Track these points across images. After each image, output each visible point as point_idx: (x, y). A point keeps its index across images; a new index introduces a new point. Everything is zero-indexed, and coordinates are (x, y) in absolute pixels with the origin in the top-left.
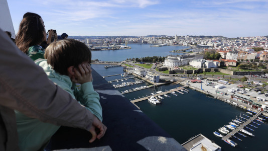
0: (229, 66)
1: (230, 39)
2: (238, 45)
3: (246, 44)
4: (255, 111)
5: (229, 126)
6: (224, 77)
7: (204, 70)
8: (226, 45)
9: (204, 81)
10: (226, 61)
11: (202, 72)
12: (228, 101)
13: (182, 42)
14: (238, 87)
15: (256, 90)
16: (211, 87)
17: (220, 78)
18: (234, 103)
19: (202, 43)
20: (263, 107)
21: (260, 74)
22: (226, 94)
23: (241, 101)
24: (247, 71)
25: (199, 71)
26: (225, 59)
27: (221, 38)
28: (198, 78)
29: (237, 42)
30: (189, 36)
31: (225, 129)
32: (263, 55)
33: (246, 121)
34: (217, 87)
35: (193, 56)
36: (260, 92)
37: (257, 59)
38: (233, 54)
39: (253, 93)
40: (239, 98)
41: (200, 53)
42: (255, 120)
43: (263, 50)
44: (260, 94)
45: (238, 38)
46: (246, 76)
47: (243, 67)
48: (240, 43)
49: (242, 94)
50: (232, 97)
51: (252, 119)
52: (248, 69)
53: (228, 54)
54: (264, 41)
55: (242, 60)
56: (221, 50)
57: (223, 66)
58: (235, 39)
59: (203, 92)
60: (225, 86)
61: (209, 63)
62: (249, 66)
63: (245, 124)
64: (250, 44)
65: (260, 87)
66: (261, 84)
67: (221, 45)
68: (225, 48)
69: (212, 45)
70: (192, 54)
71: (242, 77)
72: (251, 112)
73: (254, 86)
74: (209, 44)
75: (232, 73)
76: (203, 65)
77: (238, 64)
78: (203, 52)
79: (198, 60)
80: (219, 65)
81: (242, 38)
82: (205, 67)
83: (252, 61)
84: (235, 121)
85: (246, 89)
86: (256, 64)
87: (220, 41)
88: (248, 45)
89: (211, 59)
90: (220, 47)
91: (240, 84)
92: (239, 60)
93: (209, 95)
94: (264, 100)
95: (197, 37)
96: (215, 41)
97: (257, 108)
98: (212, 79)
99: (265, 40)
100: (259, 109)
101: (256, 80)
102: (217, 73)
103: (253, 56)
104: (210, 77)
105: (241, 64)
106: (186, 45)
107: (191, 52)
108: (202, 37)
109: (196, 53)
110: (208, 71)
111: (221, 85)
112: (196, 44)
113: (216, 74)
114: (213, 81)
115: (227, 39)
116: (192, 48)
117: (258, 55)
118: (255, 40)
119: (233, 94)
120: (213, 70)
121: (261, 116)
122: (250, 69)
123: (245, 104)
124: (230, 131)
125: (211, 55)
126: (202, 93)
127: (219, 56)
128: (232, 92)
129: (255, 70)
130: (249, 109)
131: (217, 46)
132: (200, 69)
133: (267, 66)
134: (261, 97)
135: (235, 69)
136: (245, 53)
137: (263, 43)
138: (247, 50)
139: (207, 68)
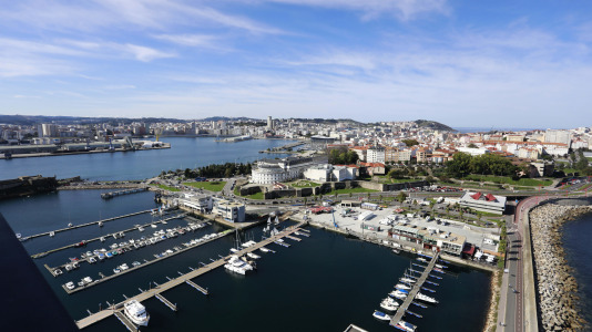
0: (375, 174)
1: (366, 125)
2: (381, 135)
3: (391, 134)
4: (429, 254)
5: (395, 294)
6: (371, 196)
7: (333, 186)
8: (362, 136)
9: (338, 206)
10: (367, 165)
11: (329, 191)
12: (386, 243)
13: (282, 131)
14: (395, 213)
15: (423, 214)
16: (351, 219)
17: (364, 199)
18: (395, 245)
19: (321, 133)
20: (440, 244)
21: (421, 184)
22: (379, 230)
23: (405, 238)
24: (403, 181)
25: (324, 190)
26: (365, 161)
27: (351, 124)
28: (324, 203)
29: (377, 130)
30: (296, 120)
31: (390, 300)
32: (419, 153)
33: (419, 275)
34: (361, 217)
35: (308, 160)
36: (428, 218)
37: (413, 159)
38: (377, 154)
39: (421, 222)
40: (401, 235)
41: (319, 152)
42: (433, 272)
43: (417, 143)
44: (430, 220)
45: (377, 124)
46: (403, 191)
47: (396, 175)
48: (383, 132)
49: (405, 225)
50: (391, 233)
51: (428, 269)
52: (402, 178)
53: (370, 152)
54: (415, 130)
55: (393, 162)
56: (356, 145)
57: (364, 175)
58: (374, 125)
59: (339, 230)
60: (375, 213)
61: (341, 172)
62: (406, 172)
63: (421, 281)
64: (398, 134)
65: (427, 209)
66: (427, 203)
67: (354, 136)
68: (362, 141)
69: (337, 136)
70: (305, 155)
71: (396, 193)
73: (418, 208)
74: (333, 135)
75: (381, 187)
76: (330, 177)
77: (387, 169)
78: (325, 150)
79: (320, 166)
80: (357, 174)
81: (383, 124)
82: (334, 179)
83: (406, 162)
84: (404, 280)
85: (409, 215)
86: (413, 169)
87: (350, 129)
88: (395, 135)
89: (341, 163)
90: (352, 139)
91: (397, 207)
92: (387, 163)
93: (350, 236)
94: (438, 231)
95: (310, 120)
96: (342, 130)
97: (430, 247)
98: (350, 202)
99: (414, 127)
100: (434, 248)
101: (420, 196)
102: (356, 189)
103: (405, 155)
104: (346, 198)
105: (392, 170)
106: (291, 137)
107: (302, 151)
108: (319, 121)
109: (312, 152)
110: (340, 186)
111: (368, 213)
112: (309, 135)
113: (355, 192)
114: (353, 205)
115: (362, 125)
116: (302, 143)
117: (413, 152)
118: (403, 127)
119: (390, 227)
120: (348, 184)
121: (439, 261)
122: (406, 178)
123: (412, 243)
124: (400, 301)
125: (342, 156)
126: (337, 233)
127: (355, 157)
128: (389, 224)
129: (413, 180)
130: (420, 252)
131: (348, 139)
132: (325, 185)
133: (429, 171)
134: (432, 226)
135: (385, 179)
136: (395, 149)
137: (415, 133)
138: (396, 144)
139: (338, 181)
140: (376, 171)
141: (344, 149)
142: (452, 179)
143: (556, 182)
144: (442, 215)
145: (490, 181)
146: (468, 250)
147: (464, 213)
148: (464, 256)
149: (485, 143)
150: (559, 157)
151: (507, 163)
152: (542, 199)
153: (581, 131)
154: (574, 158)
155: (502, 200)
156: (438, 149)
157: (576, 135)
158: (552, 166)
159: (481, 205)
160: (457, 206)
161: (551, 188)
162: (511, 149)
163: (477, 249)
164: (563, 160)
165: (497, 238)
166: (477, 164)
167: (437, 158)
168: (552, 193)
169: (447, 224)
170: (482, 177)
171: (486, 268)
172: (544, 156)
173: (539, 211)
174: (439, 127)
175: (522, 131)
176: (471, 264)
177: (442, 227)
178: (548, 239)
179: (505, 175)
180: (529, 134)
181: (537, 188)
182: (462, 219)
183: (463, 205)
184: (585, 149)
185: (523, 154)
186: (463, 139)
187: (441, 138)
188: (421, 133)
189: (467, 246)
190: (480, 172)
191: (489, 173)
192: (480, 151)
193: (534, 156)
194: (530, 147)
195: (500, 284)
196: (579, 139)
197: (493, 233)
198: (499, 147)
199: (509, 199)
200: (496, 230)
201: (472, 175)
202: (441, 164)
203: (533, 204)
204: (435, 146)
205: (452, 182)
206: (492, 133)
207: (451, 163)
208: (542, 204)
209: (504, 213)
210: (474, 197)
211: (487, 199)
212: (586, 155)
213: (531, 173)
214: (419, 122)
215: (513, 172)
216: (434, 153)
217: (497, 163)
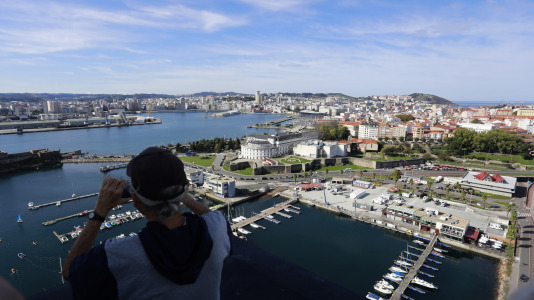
0: (367, 151)
1: (356, 100)
2: (373, 110)
3: (384, 109)
4: (427, 236)
5: (391, 276)
6: (363, 174)
7: (323, 162)
8: (353, 111)
9: (327, 185)
10: (359, 141)
11: (319, 167)
12: (379, 223)
13: (270, 106)
14: (389, 192)
15: (420, 194)
16: (343, 197)
17: (356, 177)
18: (390, 226)
19: (310, 108)
20: (439, 226)
21: (418, 162)
22: (372, 209)
23: (400, 219)
24: (398, 159)
25: (314, 166)
26: (356, 137)
27: (341, 98)
28: (314, 180)
29: (369, 104)
30: (284, 95)
31: (385, 283)
32: (416, 129)
33: (416, 259)
34: (353, 196)
35: (298, 135)
36: (425, 198)
37: (409, 135)
38: (370, 129)
39: (417, 202)
40: (396, 215)
41: (309, 128)
42: (431, 256)
43: (414, 119)
44: (427, 201)
45: (369, 98)
46: (398, 168)
47: (391, 152)
48: (375, 106)
49: (401, 205)
50: (385, 214)
51: (426, 253)
52: (397, 155)
53: (362, 128)
54: (410, 104)
55: (387, 139)
56: (347, 120)
57: (355, 152)
58: (366, 99)
59: (330, 208)
60: (368, 191)
61: (332, 148)
62: (401, 149)
63: (418, 265)
65: (424, 188)
66: (424, 182)
67: (343, 111)
68: (353, 116)
69: (327, 111)
70: (294, 130)
71: (392, 170)
73: (414, 187)
74: (323, 110)
75: (374, 164)
76: (320, 153)
77: (380, 146)
78: (314, 125)
79: (310, 141)
80: (349, 150)
81: (375, 98)
82: (324, 155)
83: (402, 139)
84: (400, 262)
85: (405, 195)
86: (408, 146)
87: (340, 103)
88: (388, 110)
89: (332, 139)
90: (342, 114)
91: (391, 186)
92: (380, 139)
93: (341, 215)
94: (437, 213)
95: (298, 95)
96: (332, 104)
97: (428, 229)
98: (341, 180)
99: (410, 101)
100: (433, 231)
101: (415, 175)
102: (347, 166)
103: (400, 131)
104: (337, 175)
105: (386, 147)
106: (279, 111)
107: (291, 126)
108: (307, 95)
109: (300, 127)
110: (330, 163)
111: (360, 191)
112: (297, 110)
114: (344, 183)
115: (353, 100)
116: (291, 118)
117: (409, 128)
118: (397, 100)
119: (384, 206)
120: (339, 161)
121: (438, 244)
122: (401, 156)
123: (408, 224)
124: (396, 285)
125: (332, 131)
126: (328, 211)
127: (345, 135)
128: (382, 203)
129: (409, 157)
130: (416, 234)
131: (338, 114)
132: (315, 162)
133: (427, 148)
134: (430, 207)
135: (378, 156)
136: (389, 125)
137: (410, 107)
138: (389, 119)
139: (329, 157)
140: (369, 148)
141: (335, 124)
142: (453, 157)
144: (440, 196)
145: (497, 159)
146: (471, 235)
147: (467, 194)
148: (466, 240)
149: (491, 118)
151: (518, 141)
155: (511, 182)
159: (485, 186)
160: (458, 186)
162: (523, 124)
163: (481, 233)
165: (506, 223)
166: (482, 142)
167: (435, 135)
169: (447, 205)
170: (488, 155)
171: (492, 255)
174: (438, 101)
176: (474, 249)
177: (442, 208)
179: (515, 153)
182: (464, 200)
183: (465, 185)
186: (464, 114)
187: (440, 113)
188: (417, 108)
189: (470, 230)
190: (485, 150)
191: (495, 150)
192: (486, 127)
195: (509, 273)
197: (501, 217)
198: (508, 123)
199: (520, 180)
200: (504, 213)
201: (475, 153)
202: (440, 141)
204: (433, 122)
205: (452, 161)
206: (499, 107)
207: (452, 139)
209: (514, 195)
210: (477, 177)
211: (494, 180)
214: (415, 96)
215: (525, 150)
216: (433, 128)
217: (506, 140)
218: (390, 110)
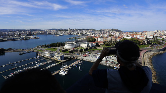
0: (101, 45)
1: (97, 31)
2: (102, 33)
6: (100, 51)
7: (89, 48)
9: (91, 55)
11: (88, 50)
12: (105, 64)
13: (73, 33)
15: (115, 56)
16: (95, 58)
17: (98, 52)
18: (108, 65)
19: (84, 33)
24: (109, 47)
25: (86, 50)
26: (98, 41)
27: (93, 30)
28: (87, 54)
29: (101, 32)
30: (77, 29)
32: (113, 38)
35: (82, 41)
37: (111, 40)
38: (101, 39)
39: (114, 58)
40: (109, 62)
41: (84, 39)
45: (101, 30)
47: (107, 45)
49: (110, 59)
50: (106, 62)
53: (99, 38)
55: (106, 41)
57: (98, 45)
59: (91, 61)
61: (91, 44)
62: (109, 44)
67: (94, 34)
68: (96, 35)
70: (80, 40)
72: (116, 68)
74: (88, 34)
76: (88, 46)
77: (104, 43)
78: (86, 38)
79: (85, 43)
80: (96, 45)
82: (89, 46)
83: (110, 41)
85: (111, 56)
86: (111, 43)
87: (93, 32)
89: (91, 42)
90: (93, 35)
92: (104, 41)
95: (81, 29)
96: (91, 32)
97: (117, 65)
98: (94, 53)
100: (119, 65)
103: (109, 39)
105: (106, 43)
106: (76, 34)
107: (79, 38)
108: (83, 29)
109: (82, 39)
112: (81, 34)
113: (95, 50)
114: (95, 54)
116: (79, 36)
117: (111, 38)
118: (108, 31)
120: (93, 48)
123: (112, 64)
125: (91, 40)
126: (91, 62)
127: (95, 40)
128: (106, 59)
130: (114, 67)
131: (92, 35)
132: (87, 48)
135: (104, 46)
136: (106, 37)
137: (111, 32)
138: (106, 36)
139: (90, 47)
140: (101, 44)
141: (92, 37)
143: (150, 46)
149: (131, 35)
150: (151, 39)
151: (137, 41)
152: (147, 50)
153: (156, 31)
154: (154, 39)
156: (118, 37)
157: (155, 33)
158: (149, 41)
161: (149, 47)
162: (138, 37)
164: (152, 40)
167: (118, 40)
168: (149, 49)
172: (147, 38)
173: (146, 54)
174: (118, 31)
175: (141, 31)
178: (148, 61)
180: (143, 32)
181: (145, 48)
184: (157, 37)
185: (141, 38)
186: (125, 34)
187: (119, 34)
188: (113, 33)
192: (130, 38)
193: (144, 39)
194: (143, 36)
196: (156, 34)
198: (135, 36)
203: (145, 52)
206: (133, 32)
208: (147, 52)
212: (158, 38)
213: (144, 43)
214: (112, 29)
215: (139, 43)
216: (117, 38)
217: (134, 41)
218: (106, 33)
